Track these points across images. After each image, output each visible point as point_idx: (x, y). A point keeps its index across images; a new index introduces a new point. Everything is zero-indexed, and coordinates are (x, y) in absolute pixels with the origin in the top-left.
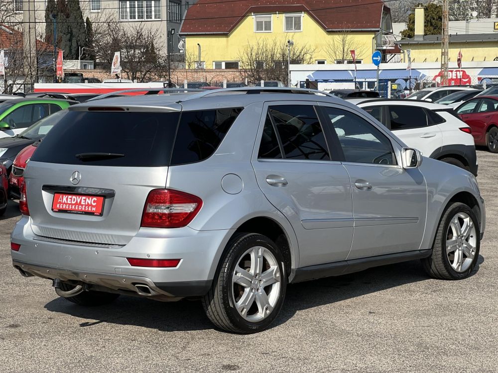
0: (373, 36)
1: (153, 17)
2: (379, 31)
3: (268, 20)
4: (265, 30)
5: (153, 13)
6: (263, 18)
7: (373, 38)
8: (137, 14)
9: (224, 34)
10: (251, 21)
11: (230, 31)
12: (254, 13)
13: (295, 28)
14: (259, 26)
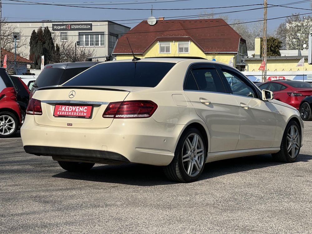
0: (234, 56)
1: (100, 45)
2: (237, 53)
3: (167, 46)
4: (166, 52)
5: (100, 42)
6: (165, 44)
7: (234, 58)
8: (89, 43)
9: (140, 54)
10: (158, 46)
11: (144, 53)
12: (159, 41)
13: (185, 51)
14: (162, 49)
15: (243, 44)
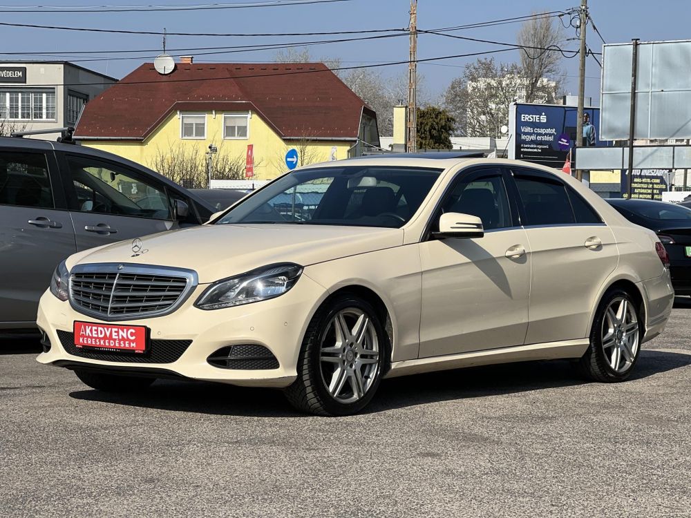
0: (348, 148)
1: (44, 116)
2: (355, 141)
3: (199, 121)
4: (196, 135)
5: (44, 111)
6: (193, 119)
7: (348, 151)
8: (20, 111)
9: (137, 140)
10: (176, 122)
11: (145, 136)
12: (180, 111)
13: (238, 133)
14: (187, 130)
15: (370, 120)
